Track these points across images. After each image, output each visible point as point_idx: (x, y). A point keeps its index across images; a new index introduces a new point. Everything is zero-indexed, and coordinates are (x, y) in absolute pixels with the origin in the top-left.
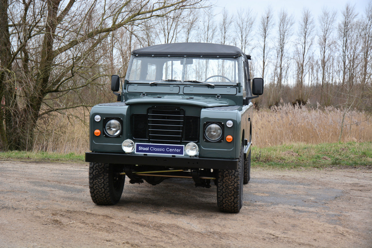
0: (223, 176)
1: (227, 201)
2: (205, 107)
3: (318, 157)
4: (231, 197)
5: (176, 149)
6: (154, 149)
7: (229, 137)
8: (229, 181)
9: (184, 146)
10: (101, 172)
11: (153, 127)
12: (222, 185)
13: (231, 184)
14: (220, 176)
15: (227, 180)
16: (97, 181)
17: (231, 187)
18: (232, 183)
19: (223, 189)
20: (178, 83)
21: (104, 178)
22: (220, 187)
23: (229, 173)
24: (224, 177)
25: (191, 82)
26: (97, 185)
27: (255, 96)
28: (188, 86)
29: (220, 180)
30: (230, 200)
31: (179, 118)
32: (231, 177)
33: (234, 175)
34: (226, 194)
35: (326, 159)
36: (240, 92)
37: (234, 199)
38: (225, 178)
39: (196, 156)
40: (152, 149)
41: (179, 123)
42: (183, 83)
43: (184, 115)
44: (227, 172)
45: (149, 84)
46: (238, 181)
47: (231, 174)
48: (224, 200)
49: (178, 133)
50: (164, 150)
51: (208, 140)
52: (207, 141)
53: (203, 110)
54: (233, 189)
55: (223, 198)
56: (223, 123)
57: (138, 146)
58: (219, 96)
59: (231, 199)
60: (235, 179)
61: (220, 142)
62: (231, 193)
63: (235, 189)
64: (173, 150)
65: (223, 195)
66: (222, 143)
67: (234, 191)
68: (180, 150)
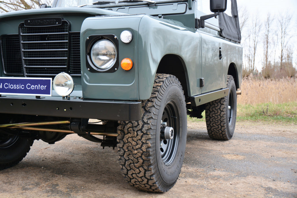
0: (122, 131)
1: (134, 175)
4: (138, 168)
5: (41, 85)
6: (10, 86)
7: (126, 62)
8: (133, 140)
9: (51, 79)
12: (122, 148)
13: (137, 147)
15: (130, 140)
17: (136, 152)
18: (137, 144)
23: (133, 127)
24: (125, 134)
28: (122, 7)
29: (120, 139)
30: (139, 173)
31: (62, 37)
32: (136, 134)
33: (141, 130)
34: (131, 163)
36: (191, 9)
37: (145, 173)
38: (127, 136)
40: (7, 86)
42: (117, 4)
43: (69, 31)
44: (129, 125)
46: (148, 142)
47: (136, 129)
50: (23, 87)
51: (95, 68)
52: (92, 70)
53: (89, 18)
54: (140, 155)
55: (128, 170)
56: (115, 37)
58: (160, 17)
60: (142, 137)
61: (112, 70)
62: (138, 162)
63: (143, 156)
64: (36, 87)
65: (126, 165)
66: (116, 72)
67: (142, 159)
68: (45, 86)
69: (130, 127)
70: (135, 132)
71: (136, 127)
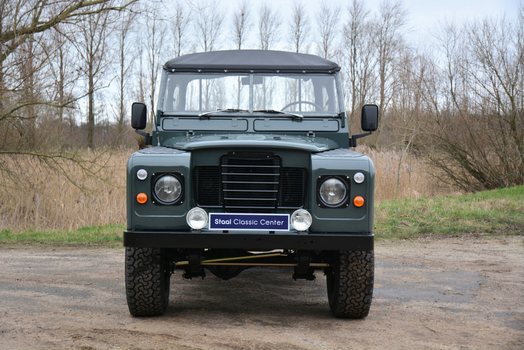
0: (347, 260)
1: (352, 301)
2: (315, 153)
3: (394, 222)
4: (360, 293)
5: (277, 221)
6: (241, 222)
7: (359, 200)
8: (358, 268)
9: (289, 215)
10: (148, 263)
11: (230, 186)
12: (346, 276)
13: (361, 274)
14: (343, 262)
15: (354, 267)
16: (141, 277)
17: (360, 278)
18: (362, 271)
19: (347, 281)
20: (244, 114)
21: (154, 273)
22: (343, 278)
23: (357, 256)
24: (349, 263)
25: (265, 112)
26: (140, 284)
27: (366, 132)
28: (260, 118)
29: (344, 268)
30: (358, 298)
31: (272, 170)
33: (365, 258)
35: (407, 225)
36: (343, 127)
37: (365, 297)
38: (351, 265)
39: (305, 231)
40: (236, 222)
41: (271, 179)
42: (251, 113)
43: (281, 164)
44: (353, 255)
45: (197, 116)
46: (371, 269)
47: (360, 258)
48: (348, 299)
49: (271, 195)
50: (256, 223)
51: (325, 204)
52: (323, 206)
53: (313, 157)
54: (364, 281)
55: (347, 296)
56: (348, 177)
57: (213, 217)
58: (312, 134)
59: (361, 296)
60: (366, 264)
61: (344, 206)
62: (361, 287)
63: (366, 281)
64: (272, 223)
65: (348, 291)
66: (347, 208)
67: (365, 284)
68: (282, 222)
69: (354, 256)
70: (360, 261)
71: (360, 256)
